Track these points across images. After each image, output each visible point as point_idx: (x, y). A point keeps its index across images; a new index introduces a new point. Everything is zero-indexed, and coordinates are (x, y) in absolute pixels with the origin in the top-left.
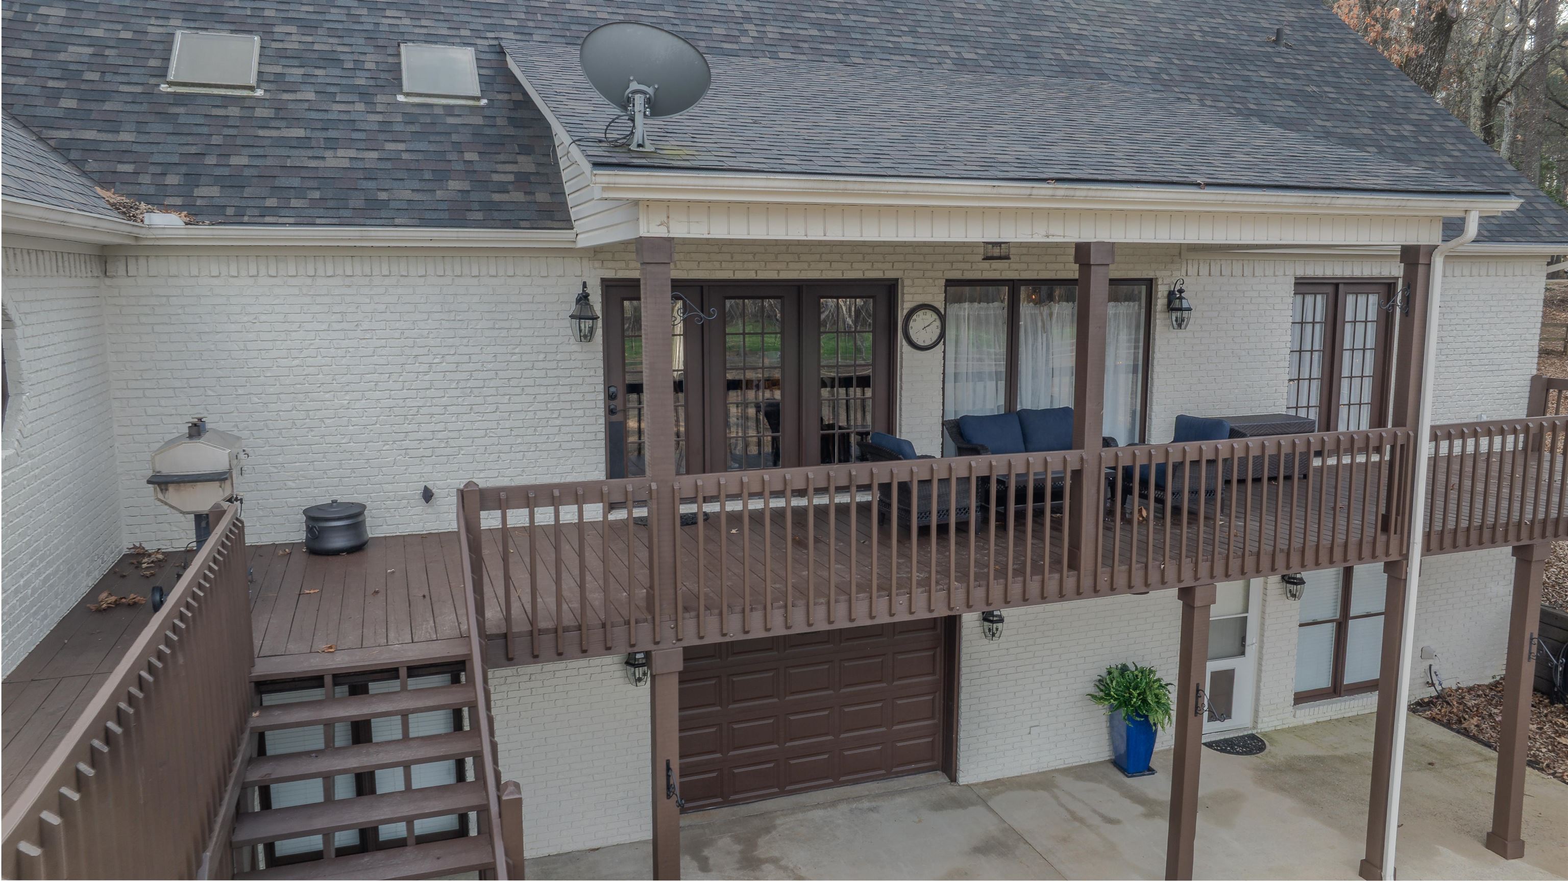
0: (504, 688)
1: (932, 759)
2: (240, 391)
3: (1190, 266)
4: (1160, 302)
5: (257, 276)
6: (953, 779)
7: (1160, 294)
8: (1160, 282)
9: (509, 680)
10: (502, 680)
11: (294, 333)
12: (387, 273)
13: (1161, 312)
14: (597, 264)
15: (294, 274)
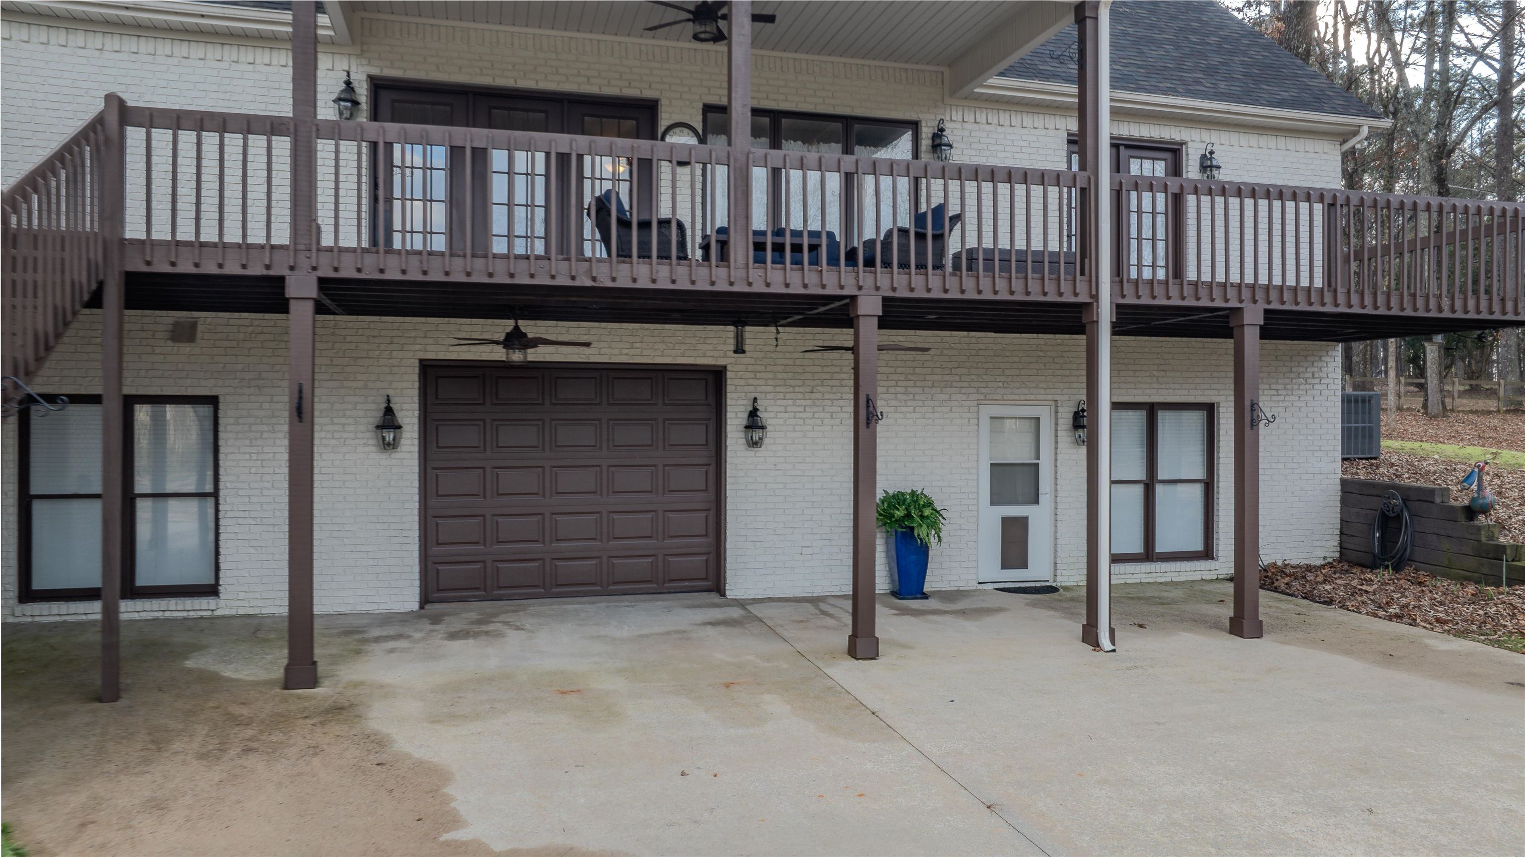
0: (260, 442)
1: (706, 579)
2: (26, 143)
3: (954, 113)
4: (925, 143)
5: (48, 43)
6: (723, 594)
7: (924, 136)
8: (923, 124)
9: (265, 435)
10: (258, 435)
11: (80, 98)
12: (170, 53)
13: (926, 152)
14: (364, 62)
15: (83, 45)
